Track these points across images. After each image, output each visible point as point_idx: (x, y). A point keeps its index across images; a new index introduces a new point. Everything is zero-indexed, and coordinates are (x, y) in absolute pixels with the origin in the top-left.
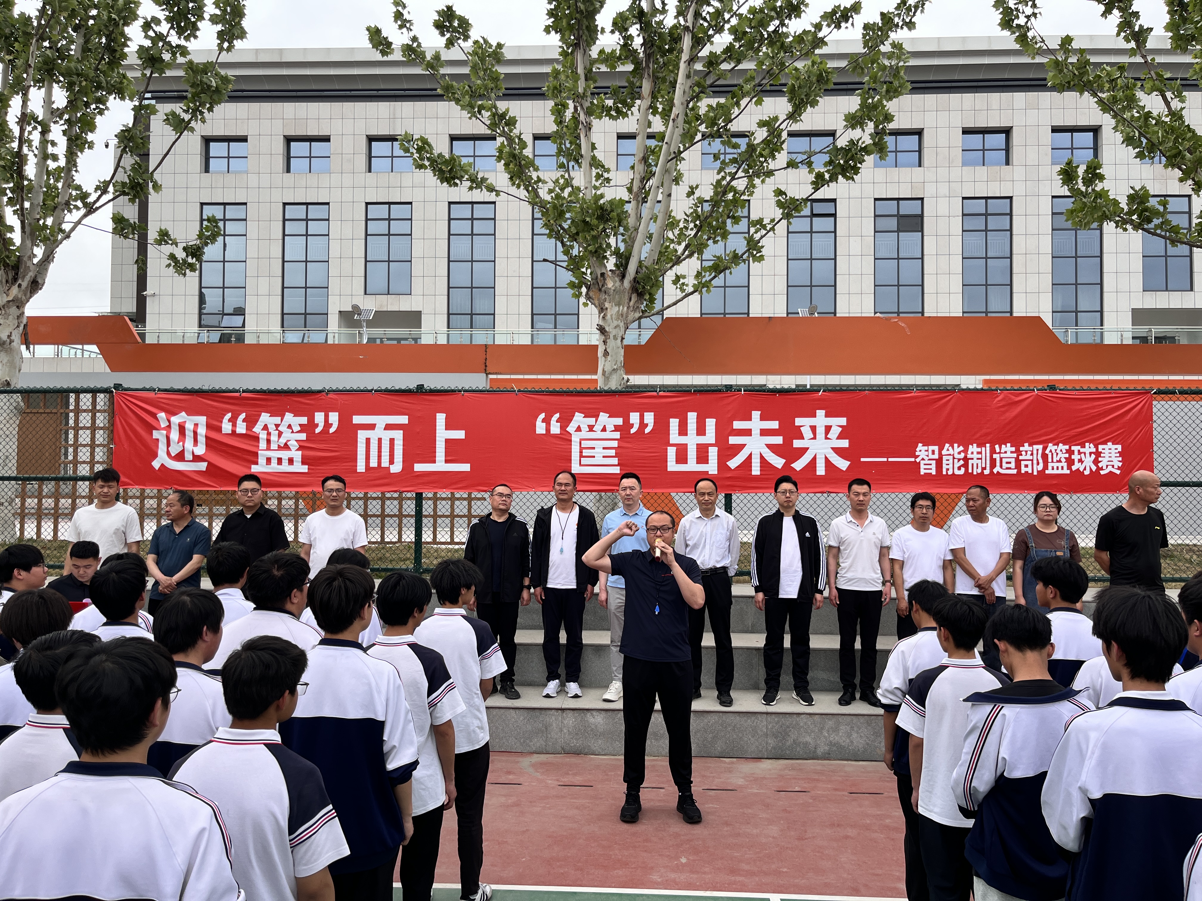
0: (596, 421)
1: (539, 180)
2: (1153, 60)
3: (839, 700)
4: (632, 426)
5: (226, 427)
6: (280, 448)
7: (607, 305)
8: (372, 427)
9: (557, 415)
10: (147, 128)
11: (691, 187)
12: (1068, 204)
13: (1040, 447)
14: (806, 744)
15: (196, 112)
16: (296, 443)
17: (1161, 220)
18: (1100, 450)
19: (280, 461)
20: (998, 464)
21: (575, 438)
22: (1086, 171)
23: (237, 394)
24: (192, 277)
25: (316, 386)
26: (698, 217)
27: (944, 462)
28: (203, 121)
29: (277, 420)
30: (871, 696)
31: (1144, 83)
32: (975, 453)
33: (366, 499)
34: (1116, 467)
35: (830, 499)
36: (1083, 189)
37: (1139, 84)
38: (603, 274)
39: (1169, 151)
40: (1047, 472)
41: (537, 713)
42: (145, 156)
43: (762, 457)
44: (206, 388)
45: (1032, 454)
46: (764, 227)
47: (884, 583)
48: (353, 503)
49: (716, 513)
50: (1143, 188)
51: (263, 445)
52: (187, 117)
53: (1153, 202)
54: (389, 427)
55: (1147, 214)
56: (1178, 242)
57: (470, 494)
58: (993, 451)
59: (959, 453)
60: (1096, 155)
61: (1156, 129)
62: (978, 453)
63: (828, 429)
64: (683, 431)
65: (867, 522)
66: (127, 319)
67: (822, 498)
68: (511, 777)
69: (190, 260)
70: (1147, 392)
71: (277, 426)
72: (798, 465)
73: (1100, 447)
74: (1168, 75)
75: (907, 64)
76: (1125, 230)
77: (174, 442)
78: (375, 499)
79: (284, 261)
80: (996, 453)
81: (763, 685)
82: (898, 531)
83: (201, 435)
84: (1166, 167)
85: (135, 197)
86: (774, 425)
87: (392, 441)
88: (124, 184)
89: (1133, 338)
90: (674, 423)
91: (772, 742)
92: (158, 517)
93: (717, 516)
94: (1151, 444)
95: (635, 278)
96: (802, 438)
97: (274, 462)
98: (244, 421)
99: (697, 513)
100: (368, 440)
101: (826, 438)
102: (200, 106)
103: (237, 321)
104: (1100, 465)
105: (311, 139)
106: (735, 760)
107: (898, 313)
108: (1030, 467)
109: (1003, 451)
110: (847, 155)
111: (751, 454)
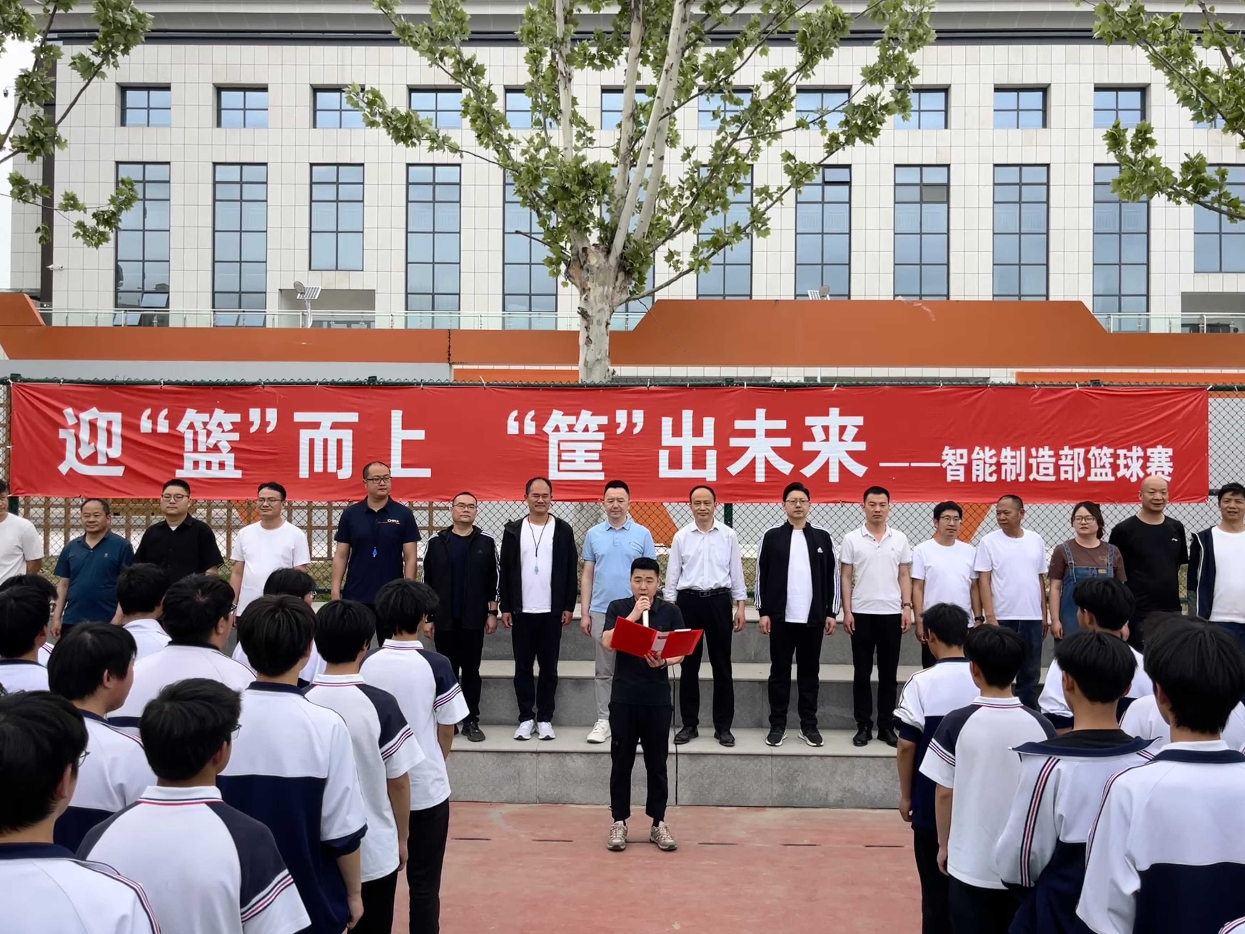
0: (577, 419)
1: (511, 139)
2: (1212, 9)
4: (618, 425)
5: (146, 425)
6: (209, 450)
7: (589, 285)
8: (316, 425)
9: (532, 413)
10: (53, 72)
11: (687, 149)
12: (1114, 173)
13: (1082, 451)
14: (816, 790)
15: (107, 55)
16: (227, 444)
17: (1217, 193)
18: (1148, 454)
19: (209, 465)
20: (1034, 470)
21: (553, 439)
22: (1136, 136)
23: (158, 387)
24: (107, 248)
25: (250, 378)
26: (695, 184)
27: (974, 467)
28: (116, 66)
29: (205, 417)
31: (1202, 35)
32: (1009, 457)
33: (310, 508)
34: (1166, 473)
35: (844, 509)
36: (1132, 156)
37: (1195, 36)
38: (585, 250)
39: (1229, 113)
40: (1089, 479)
41: (509, 757)
42: (50, 106)
43: (767, 462)
44: (120, 379)
45: (1073, 459)
46: (770, 196)
47: (903, 605)
48: (294, 513)
49: (715, 525)
50: (1199, 155)
51: (188, 445)
52: (97, 60)
53: (1210, 173)
54: (336, 426)
55: (1204, 185)
56: (1238, 217)
57: (431, 504)
58: (1029, 455)
59: (991, 457)
60: (1143, 116)
61: (1216, 87)
62: (1013, 457)
63: (842, 429)
64: (677, 431)
66: (27, 296)
67: (835, 509)
68: (478, 831)
69: (101, 228)
70: (1203, 389)
71: (205, 424)
72: (809, 471)
73: (1149, 451)
74: (1228, 26)
75: (932, 10)
76: (1179, 203)
77: (84, 442)
78: (320, 508)
79: (214, 231)
80: (1032, 457)
81: (767, 722)
82: (920, 546)
83: (116, 435)
84: (1225, 131)
85: (36, 153)
86: (781, 424)
87: (339, 442)
88: (22, 139)
89: (1183, 325)
90: (667, 423)
91: (777, 789)
92: (67, 528)
93: (715, 529)
94: (1204, 448)
95: (622, 254)
96: (812, 439)
97: (203, 465)
98: (166, 418)
99: (693, 525)
100: (312, 441)
101: (841, 440)
102: (113, 47)
103: (159, 300)
104: (1148, 471)
105: (245, 88)
106: (735, 808)
107: (921, 296)
108: (1070, 473)
109: (1040, 455)
110: (865, 115)
111: (754, 458)
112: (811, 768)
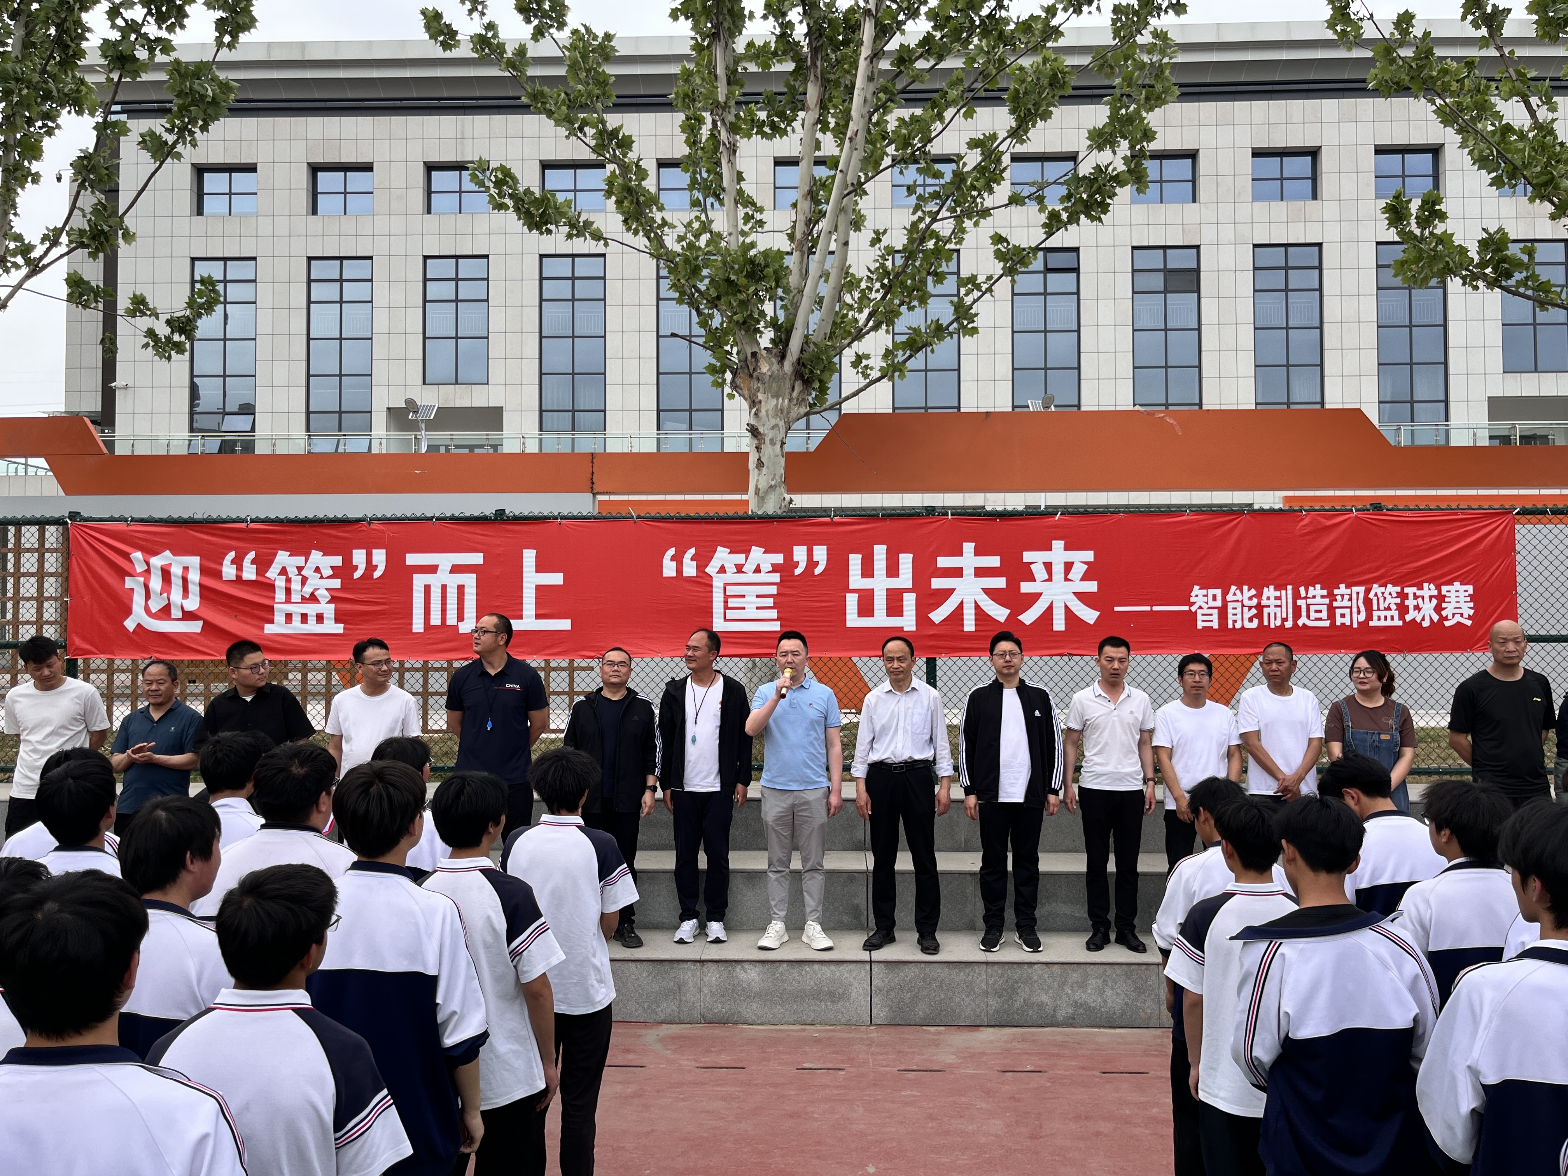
0: (747, 558)
1: (665, 223)
2: (1512, 52)
3: (1087, 943)
4: (796, 565)
5: (229, 571)
6: (304, 600)
7: (761, 396)
8: (432, 569)
9: (692, 551)
10: (116, 153)
11: (877, 232)
12: (1398, 253)
13: (1361, 589)
14: (1041, 1005)
15: (183, 132)
16: (326, 593)
17: (1524, 274)
18: (1444, 592)
19: (304, 618)
20: (1304, 613)
21: (718, 583)
22: (1421, 208)
23: (243, 525)
24: (180, 361)
25: (353, 514)
26: (887, 273)
27: (1230, 611)
28: (194, 144)
29: (300, 560)
30: (1130, 937)
31: (1501, 84)
32: (1272, 598)
33: (426, 670)
34: (1466, 616)
35: (1072, 663)
36: (1417, 232)
37: (1493, 85)
38: (754, 354)
39: (1537, 177)
40: (1371, 624)
41: (667, 967)
42: (112, 193)
43: (977, 607)
44: (199, 516)
45: (1350, 599)
46: (978, 287)
47: (1145, 781)
48: (407, 675)
49: (913, 685)
50: (1500, 229)
51: (280, 595)
52: (170, 138)
53: (1514, 250)
54: (456, 569)
55: (1506, 266)
56: (1549, 304)
57: (572, 662)
58: (1296, 596)
59: (1250, 598)
60: (1436, 185)
61: (1520, 146)
62: (1276, 598)
63: (1068, 566)
64: (867, 571)
65: (1122, 697)
66: (87, 420)
67: (1062, 663)
68: (631, 1056)
69: (176, 338)
70: (1508, 512)
71: (300, 569)
72: (1029, 617)
73: (1444, 589)
74: (1532, 74)
75: (1173, 61)
76: (1476, 288)
77: (155, 593)
78: (437, 670)
79: (309, 339)
80: (1300, 598)
81: (981, 923)
82: (1165, 708)
83: (194, 583)
84: (1532, 200)
85: (97, 250)
86: (994, 561)
87: (461, 589)
88: (82, 232)
89: (1491, 438)
90: (855, 561)
91: (994, 1003)
92: (134, 698)
93: (914, 689)
94: (1513, 585)
95: (799, 359)
96: (1033, 579)
97: (297, 619)
98: (253, 562)
99: (887, 685)
100: (427, 588)
101: (1066, 579)
102: (189, 123)
103: (244, 422)
104: (1444, 613)
105: (345, 168)
106: (942, 1028)
107: (1167, 405)
108: (1348, 616)
109: (1310, 595)
110: (1091, 187)
111: (962, 603)
112: (1036, 978)
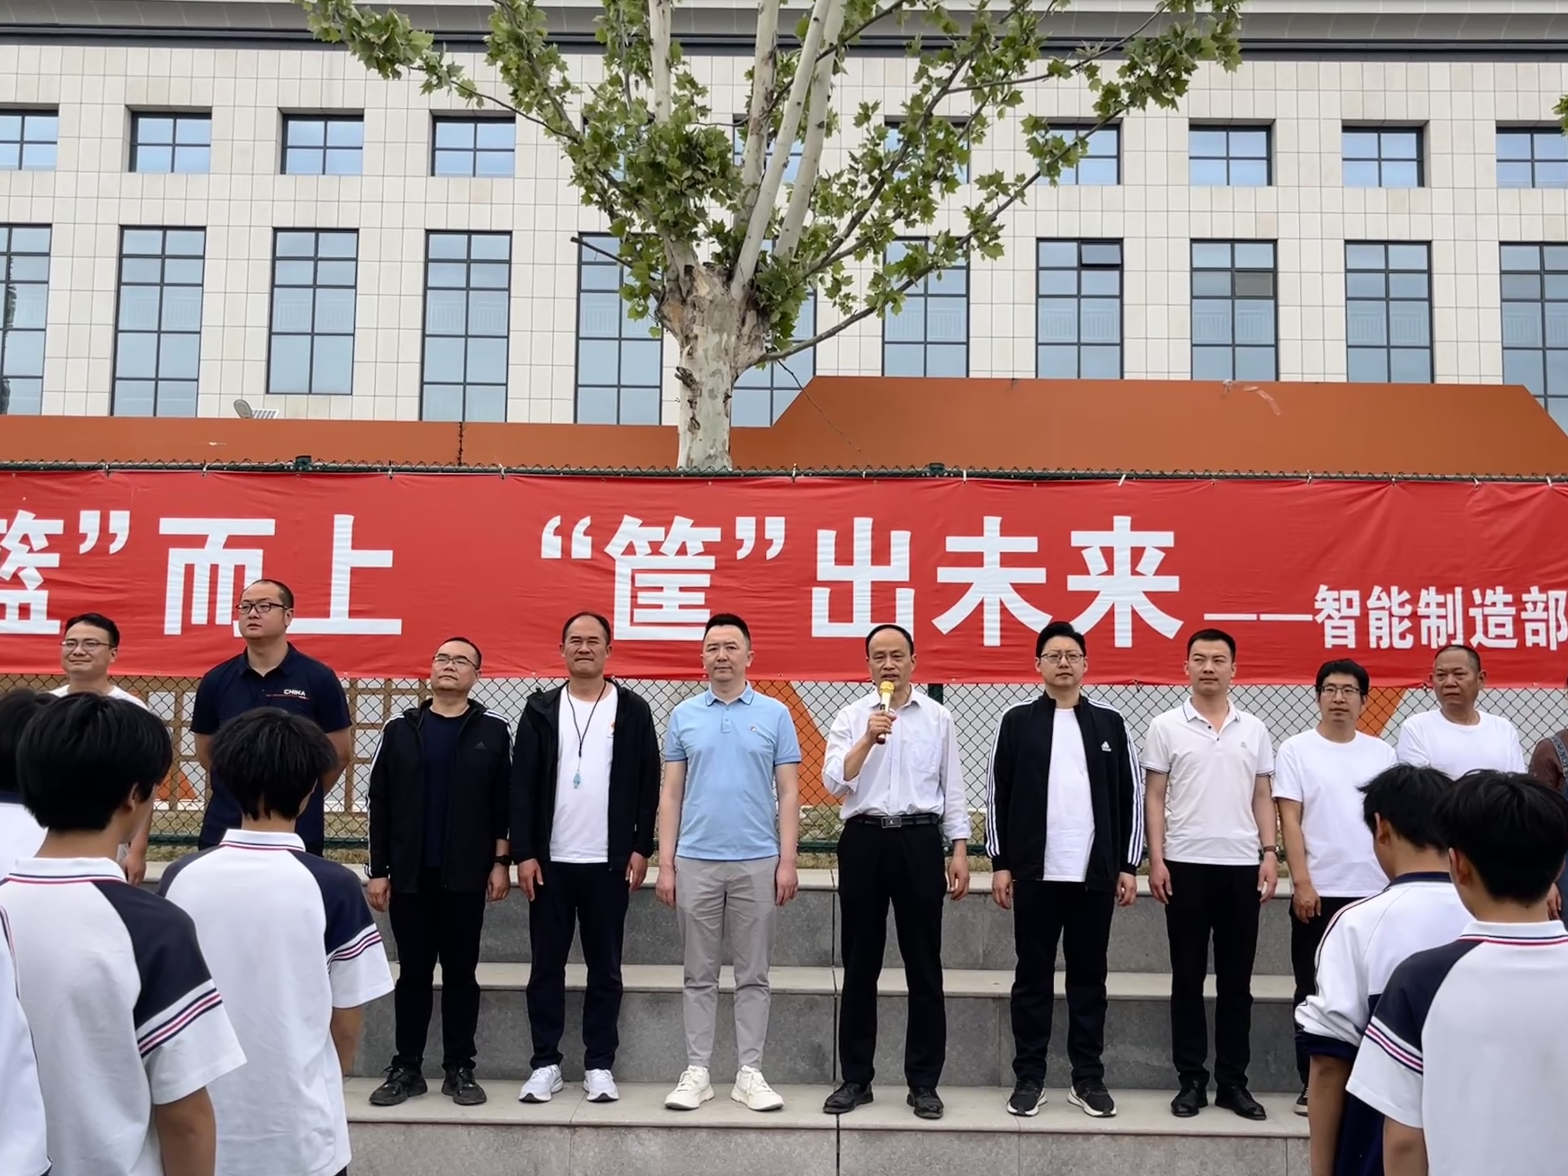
0: (667, 533)
1: (566, 86)
3: (1174, 1105)
4: (740, 544)
7: (697, 330)
8: (199, 541)
9: (586, 522)
11: (864, 107)
13: (1561, 595)
16: (36, 574)
19: (2, 610)
20: (1479, 627)
21: (623, 568)
26: (878, 162)
27: (1373, 623)
30: (1240, 1095)
32: (1433, 606)
35: (1141, 696)
38: (689, 269)
41: (518, 1134)
43: (1004, 610)
45: (1546, 609)
46: (1004, 189)
54: (235, 541)
58: (1468, 602)
59: (1402, 605)
62: (1440, 605)
63: (1137, 554)
64: (844, 556)
65: (1228, 720)
67: (1126, 696)
72: (1084, 622)
79: (116, 331)
80: (1473, 605)
81: (1009, 1074)
86: (1029, 544)
87: (240, 569)
90: (826, 540)
95: (752, 282)
96: (1084, 570)
100: (190, 568)
101: (1134, 573)
108: (1543, 633)
109: (1488, 602)
111: (981, 604)
112: (1094, 1157)
